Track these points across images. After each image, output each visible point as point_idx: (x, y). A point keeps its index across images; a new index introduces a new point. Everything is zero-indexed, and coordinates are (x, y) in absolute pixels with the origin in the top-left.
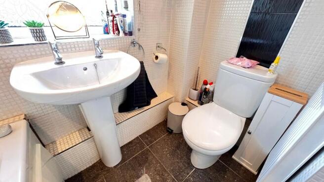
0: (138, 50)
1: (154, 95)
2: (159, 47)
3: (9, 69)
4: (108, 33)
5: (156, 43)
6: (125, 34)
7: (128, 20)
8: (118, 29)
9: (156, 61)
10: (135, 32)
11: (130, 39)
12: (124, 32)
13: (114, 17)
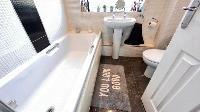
0: (141, 18)
1: (143, 43)
2: (154, 19)
3: (103, 18)
4: (132, 11)
5: (153, 16)
6: (138, 11)
7: (141, 6)
8: (135, 9)
9: (149, 25)
10: (143, 11)
11: (139, 13)
12: (138, 10)
13: (136, 4)
